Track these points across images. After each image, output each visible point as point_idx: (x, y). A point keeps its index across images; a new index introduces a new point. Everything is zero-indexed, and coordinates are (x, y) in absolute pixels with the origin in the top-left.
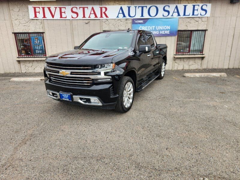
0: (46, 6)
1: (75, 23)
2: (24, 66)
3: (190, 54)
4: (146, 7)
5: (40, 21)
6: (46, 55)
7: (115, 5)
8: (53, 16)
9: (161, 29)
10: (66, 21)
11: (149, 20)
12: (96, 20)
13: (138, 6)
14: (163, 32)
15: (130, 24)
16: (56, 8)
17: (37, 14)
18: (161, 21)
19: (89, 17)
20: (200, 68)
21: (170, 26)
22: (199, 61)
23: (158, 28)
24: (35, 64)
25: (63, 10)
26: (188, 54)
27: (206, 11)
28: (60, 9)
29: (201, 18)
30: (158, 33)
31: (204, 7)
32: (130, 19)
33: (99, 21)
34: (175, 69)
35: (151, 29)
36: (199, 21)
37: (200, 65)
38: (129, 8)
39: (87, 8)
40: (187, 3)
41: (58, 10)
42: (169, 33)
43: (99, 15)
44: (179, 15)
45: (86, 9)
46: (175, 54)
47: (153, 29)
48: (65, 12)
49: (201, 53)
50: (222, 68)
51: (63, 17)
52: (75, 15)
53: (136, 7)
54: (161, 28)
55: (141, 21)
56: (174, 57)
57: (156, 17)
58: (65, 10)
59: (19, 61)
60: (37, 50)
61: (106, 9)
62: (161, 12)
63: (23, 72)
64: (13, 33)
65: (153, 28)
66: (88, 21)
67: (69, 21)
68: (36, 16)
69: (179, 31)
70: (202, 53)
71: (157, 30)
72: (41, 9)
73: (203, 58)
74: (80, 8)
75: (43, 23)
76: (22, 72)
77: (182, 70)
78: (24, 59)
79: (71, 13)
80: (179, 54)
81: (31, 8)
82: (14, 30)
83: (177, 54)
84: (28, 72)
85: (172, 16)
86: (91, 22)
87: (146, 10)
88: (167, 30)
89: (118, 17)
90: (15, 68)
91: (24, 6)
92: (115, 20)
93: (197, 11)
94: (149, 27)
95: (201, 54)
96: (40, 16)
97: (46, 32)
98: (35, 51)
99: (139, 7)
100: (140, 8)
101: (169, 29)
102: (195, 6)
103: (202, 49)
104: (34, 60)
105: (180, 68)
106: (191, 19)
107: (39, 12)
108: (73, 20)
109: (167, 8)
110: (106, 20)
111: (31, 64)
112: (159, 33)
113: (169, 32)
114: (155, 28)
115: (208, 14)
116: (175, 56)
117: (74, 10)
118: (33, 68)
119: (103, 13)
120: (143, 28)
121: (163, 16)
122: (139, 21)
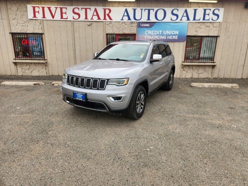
0: (46, 6)
1: (76, 24)
2: (21, 68)
3: (200, 61)
4: (153, 9)
5: (39, 21)
6: (44, 58)
7: (120, 6)
8: (53, 17)
9: (168, 34)
10: (67, 22)
11: (156, 24)
12: (99, 23)
13: (144, 8)
14: (171, 37)
15: (136, 28)
16: (56, 8)
18: (169, 25)
19: (92, 19)
21: (178, 31)
22: (210, 70)
23: (165, 33)
24: (33, 67)
25: (64, 10)
26: (198, 61)
27: (218, 16)
28: (61, 9)
29: (212, 23)
30: (166, 38)
31: (216, 12)
32: (136, 23)
33: (102, 23)
34: (183, 77)
35: (158, 34)
36: (210, 26)
37: (211, 74)
38: (135, 10)
39: (90, 9)
40: (198, 7)
41: (59, 10)
42: (177, 39)
43: (102, 17)
44: (188, 19)
45: (88, 10)
46: (183, 61)
47: (159, 33)
48: (66, 13)
49: (211, 60)
50: (235, 78)
51: (63, 17)
52: (76, 17)
53: (142, 10)
54: (168, 32)
55: (148, 25)
56: (183, 65)
57: (163, 21)
58: (66, 11)
59: (15, 64)
60: (35, 52)
61: (110, 11)
62: (169, 16)
64: (10, 33)
65: (159, 32)
66: (91, 23)
67: (70, 22)
68: (35, 16)
69: (188, 36)
70: (213, 60)
71: (164, 35)
72: (41, 9)
73: (213, 67)
74: (82, 9)
75: (42, 23)
76: (19, 74)
77: (191, 78)
78: (21, 61)
79: (73, 13)
80: (188, 61)
81: (30, 7)
82: (12, 30)
83: (186, 61)
84: (24, 74)
85: (181, 20)
86: (94, 24)
87: (152, 13)
88: (175, 35)
89: (122, 19)
90: (11, 70)
91: (22, 5)
92: (120, 23)
93: (208, 15)
94: (155, 31)
95: (212, 61)
96: (39, 16)
97: (45, 34)
98: (33, 53)
99: (145, 9)
100: (147, 11)
101: (178, 34)
102: (207, 10)
103: (213, 57)
104: (31, 63)
105: (189, 76)
106: (201, 24)
107: (38, 12)
108: (74, 22)
109: (175, 12)
110: (110, 23)
111: (28, 67)
112: (167, 38)
113: (178, 37)
114: (162, 33)
115: (220, 20)
116: (183, 63)
117: (76, 11)
118: (30, 71)
119: (107, 16)
120: (149, 33)
121: (171, 20)
122: (145, 25)
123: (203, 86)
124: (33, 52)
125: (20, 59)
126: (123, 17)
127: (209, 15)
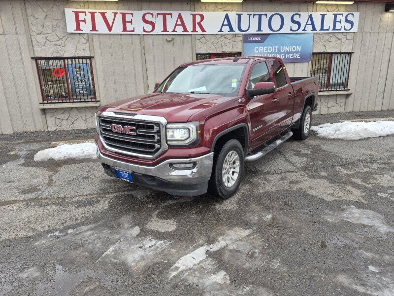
0: (97, 11)
1: (149, 41)
2: (53, 118)
3: (330, 90)
4: (266, 15)
5: (86, 37)
6: (95, 98)
7: (217, 11)
8: (110, 29)
9: (287, 51)
10: (134, 37)
11: (270, 36)
12: (184, 37)
13: (253, 13)
14: (291, 56)
15: (241, 44)
16: (116, 14)
17: (82, 24)
18: (288, 37)
19: (174, 31)
20: (343, 111)
21: (300, 47)
22: (341, 101)
23: (283, 50)
24: (74, 114)
25: (128, 18)
26: (327, 90)
27: (352, 23)
28: (124, 15)
29: (345, 34)
30: (284, 57)
31: (350, 18)
32: (241, 35)
33: (190, 37)
35: (273, 51)
36: (342, 39)
37: (344, 107)
38: (239, 16)
39: (171, 14)
40: (326, 12)
41: (119, 17)
43: (190, 28)
44: (314, 29)
45: (168, 17)
47: (275, 51)
48: (131, 22)
50: (373, 110)
51: (128, 29)
52: (149, 27)
53: (250, 15)
54: (287, 49)
55: (258, 39)
57: (280, 32)
58: (131, 18)
59: (44, 111)
60: (79, 89)
61: (202, 17)
62: (288, 25)
63: (52, 128)
65: (275, 49)
66: (171, 37)
67: (138, 37)
68: (78, 28)
69: (314, 54)
70: (347, 87)
71: (281, 53)
72: (89, 15)
73: (348, 96)
74: (159, 16)
75: (90, 40)
76: (50, 129)
77: (318, 115)
78: (53, 106)
79: (143, 23)
81: (69, 13)
82: (36, 53)
84: (60, 129)
85: (304, 30)
86: (177, 39)
87: (265, 21)
88: (296, 52)
89: (221, 31)
90: (35, 123)
92: (217, 36)
94: (269, 47)
95: (346, 89)
96: (86, 28)
97: (95, 57)
98: (76, 91)
99: (254, 15)
100: (257, 17)
101: (300, 50)
102: (338, 16)
103: (346, 83)
104: (72, 108)
106: (331, 35)
108: (145, 37)
109: (296, 18)
110: (202, 36)
111: (66, 115)
112: (285, 57)
113: (300, 56)
114: (279, 50)
115: (355, 29)
117: (148, 18)
118: (70, 122)
119: (197, 25)
120: (260, 50)
121: (291, 30)
122: (255, 39)
124: (75, 89)
125: (51, 103)
126: (222, 27)
127: (340, 22)
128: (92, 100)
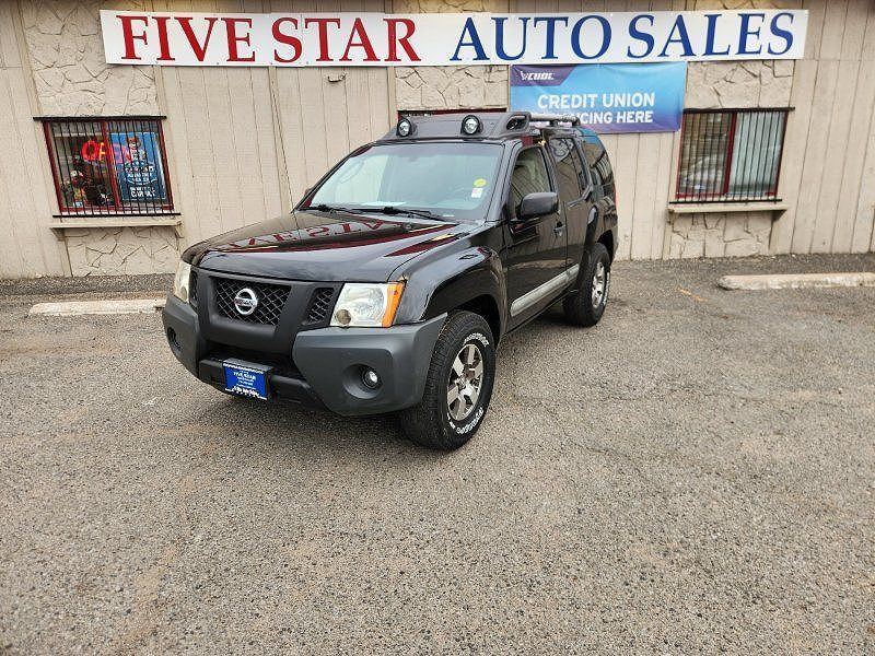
0: (172, 15)
1: (286, 79)
2: (83, 249)
3: (729, 199)
4: (566, 19)
5: (147, 71)
6: (171, 208)
7: (448, 11)
8: (200, 54)
9: (619, 104)
10: (253, 71)
11: (576, 69)
12: (371, 72)
13: (533, 16)
14: (630, 117)
15: (505, 88)
16: (212, 21)
17: (138, 44)
18: (622, 73)
19: (345, 58)
20: (765, 251)
21: (653, 94)
22: (761, 227)
23: (608, 103)
24: (128, 242)
25: (241, 30)
26: (723, 199)
27: (788, 37)
28: (230, 24)
29: (771, 64)
30: (611, 119)
31: (783, 24)
32: (505, 68)
33: (383, 72)
34: (675, 255)
35: (585, 106)
36: (764, 75)
37: (766, 242)
38: (500, 23)
39: (338, 21)
40: (719, 9)
41: (220, 29)
42: (651, 121)
43: (381, 50)
44: (688, 51)
45: (331, 27)
46: (673, 199)
47: (589, 104)
48: (247, 39)
49: (768, 194)
50: (848, 251)
51: (239, 56)
52: (287, 51)
53: (525, 20)
54: (619, 99)
55: (546, 76)
56: (671, 213)
57: (602, 59)
58: (248, 30)
59: (61, 233)
60: (135, 186)
61: (411, 27)
62: (622, 42)
63: (80, 272)
64: (36, 119)
65: (589, 99)
66: (340, 72)
67: (265, 71)
68: (130, 53)
69: (688, 112)
70: (775, 194)
71: (606, 110)
72: (154, 25)
73: (776, 215)
74: (310, 24)
75: (158, 79)
76: (75, 274)
77: (700, 258)
78: (81, 223)
79: (274, 40)
80: (688, 199)
81: (110, 20)
82: (43, 109)
83: (681, 200)
84: (97, 272)
85: (663, 54)
86: (352, 76)
87: (563, 34)
88: (642, 108)
89: (455, 58)
90: (45, 259)
91: (82, 14)
92: (446, 69)
93: (756, 36)
94: (574, 97)
95: (771, 197)
96: (148, 52)
97: (170, 118)
98: (129, 191)
99: (537, 20)
100: (543, 25)
101: (652, 104)
102: (751, 18)
103: (773, 182)
104: (122, 228)
105: (693, 252)
106: (734, 66)
107: (144, 37)
108: (279, 72)
109: (643, 26)
110: (412, 70)
111: (108, 244)
112: (615, 119)
113: (652, 117)
114: (599, 102)
115: (797, 51)
116: (672, 207)
117: (287, 29)
118: (117, 259)
119: (399, 47)
120: (552, 103)
121: (630, 54)
122: (539, 76)
123: (764, 287)
124: (128, 185)
125: (78, 216)
126: (459, 47)
127: (757, 33)
128: (165, 212)
